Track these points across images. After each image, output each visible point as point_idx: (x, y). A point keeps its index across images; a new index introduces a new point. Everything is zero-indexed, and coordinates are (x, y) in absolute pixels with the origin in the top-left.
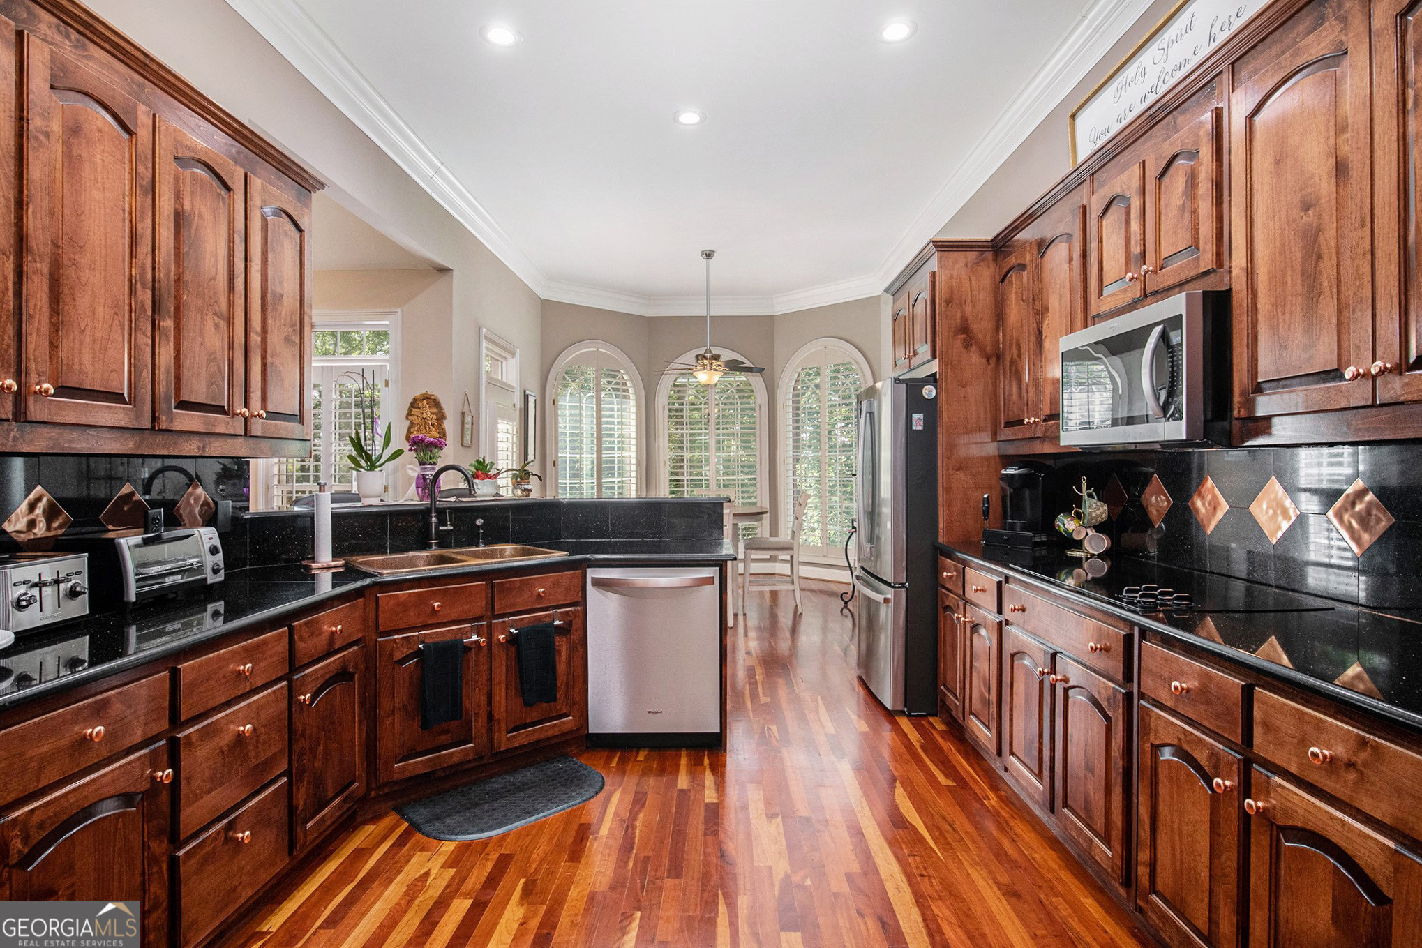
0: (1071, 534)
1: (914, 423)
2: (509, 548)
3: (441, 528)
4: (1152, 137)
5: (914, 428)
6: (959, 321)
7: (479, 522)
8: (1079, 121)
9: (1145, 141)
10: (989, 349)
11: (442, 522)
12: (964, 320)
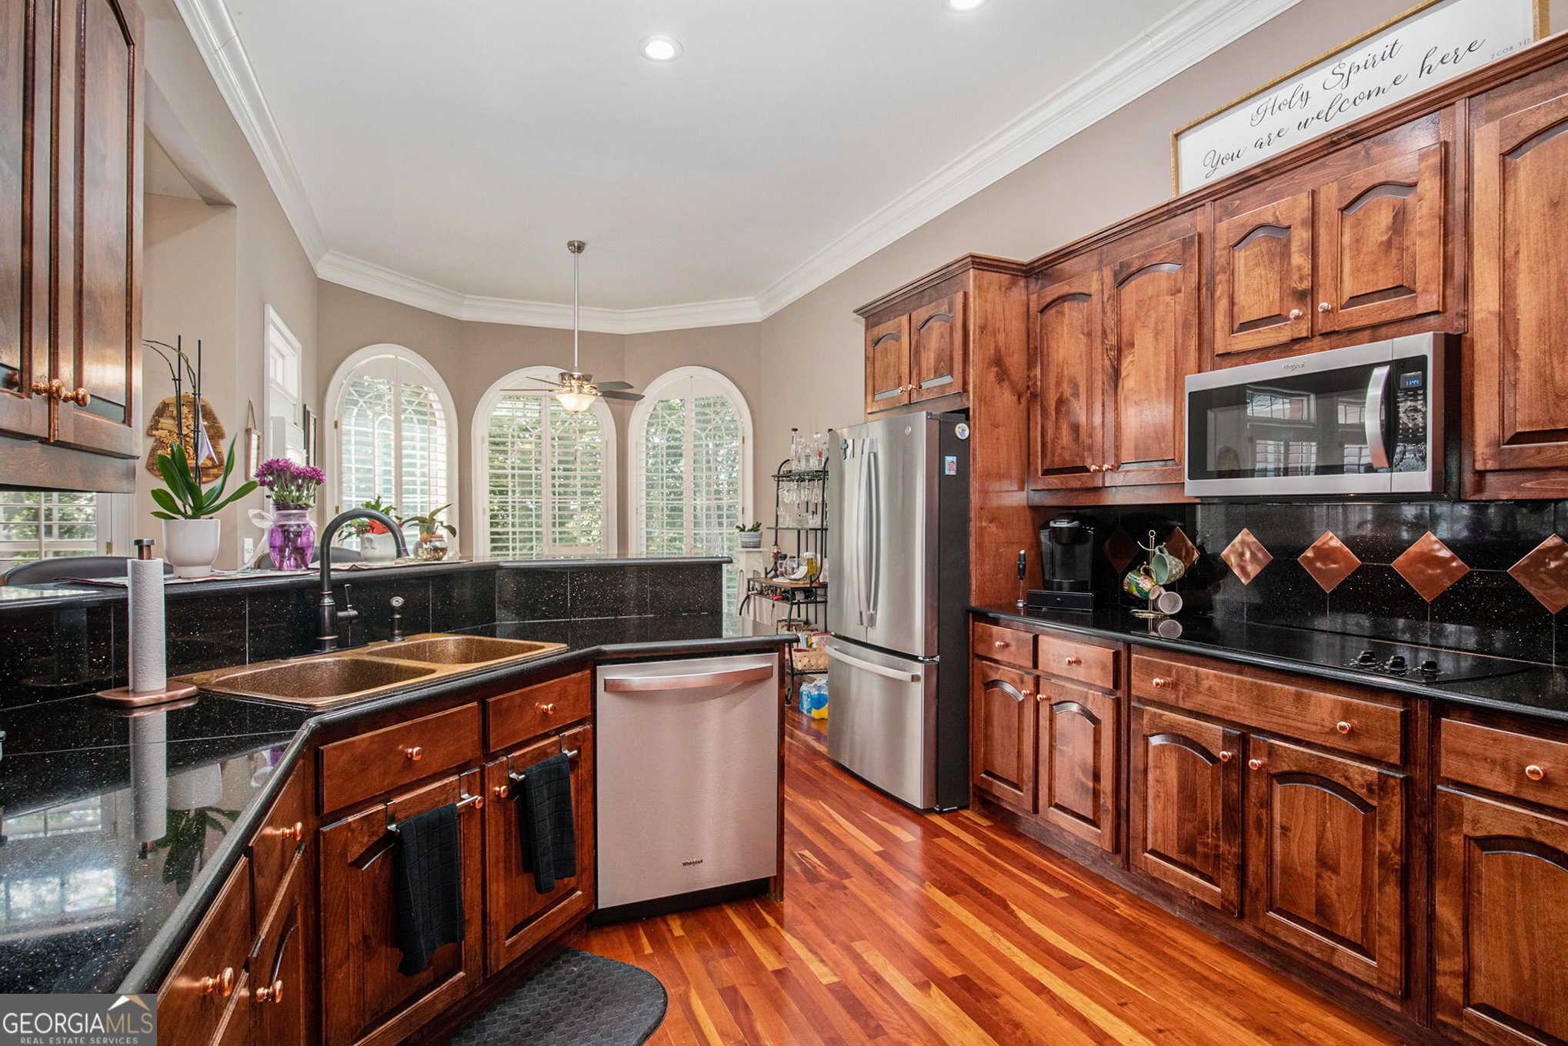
0: (1147, 594)
1: (947, 467)
2: (450, 641)
3: (341, 614)
4: (1324, 165)
5: (947, 473)
6: (992, 351)
7: (397, 601)
8: (1186, 142)
9: (1312, 170)
10: (1021, 385)
11: (340, 605)
12: (997, 350)
